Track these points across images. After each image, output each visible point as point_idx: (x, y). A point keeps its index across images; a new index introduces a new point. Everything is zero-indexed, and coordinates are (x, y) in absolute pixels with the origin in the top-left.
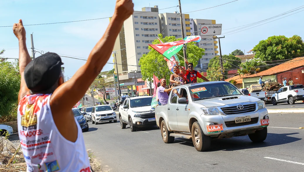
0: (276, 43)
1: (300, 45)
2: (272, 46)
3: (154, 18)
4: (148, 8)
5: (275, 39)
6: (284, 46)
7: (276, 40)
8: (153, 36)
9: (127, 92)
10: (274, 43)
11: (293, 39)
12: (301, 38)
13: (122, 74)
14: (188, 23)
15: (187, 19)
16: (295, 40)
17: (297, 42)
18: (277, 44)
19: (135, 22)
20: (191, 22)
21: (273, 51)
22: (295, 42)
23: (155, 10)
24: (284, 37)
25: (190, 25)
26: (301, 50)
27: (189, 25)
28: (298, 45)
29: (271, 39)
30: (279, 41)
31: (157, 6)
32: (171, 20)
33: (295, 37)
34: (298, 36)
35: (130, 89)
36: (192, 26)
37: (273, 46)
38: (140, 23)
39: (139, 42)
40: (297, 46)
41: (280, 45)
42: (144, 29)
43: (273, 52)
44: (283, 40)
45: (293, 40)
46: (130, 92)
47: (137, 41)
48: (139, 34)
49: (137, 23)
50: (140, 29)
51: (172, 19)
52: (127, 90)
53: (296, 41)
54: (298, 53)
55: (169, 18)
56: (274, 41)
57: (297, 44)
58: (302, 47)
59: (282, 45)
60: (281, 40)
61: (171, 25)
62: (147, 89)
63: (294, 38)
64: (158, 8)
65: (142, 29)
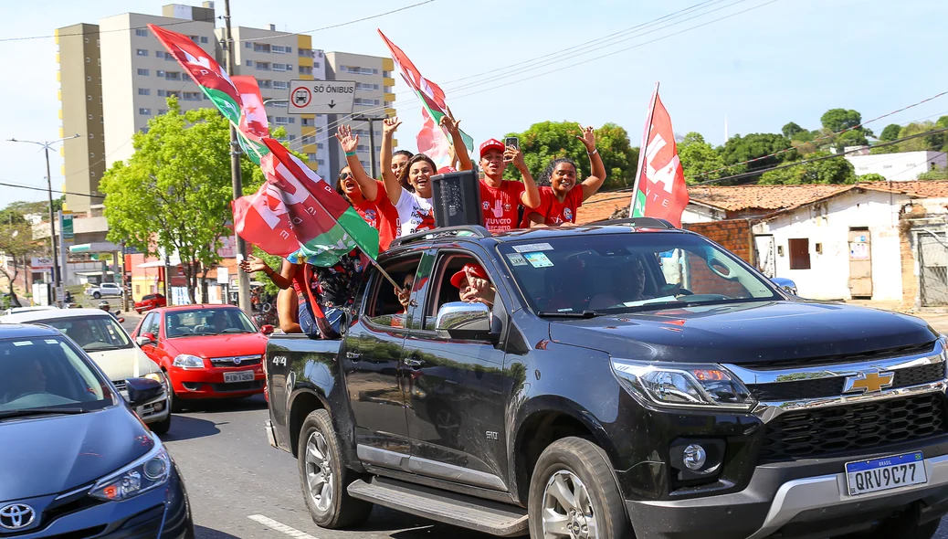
0: (548, 145)
1: (622, 155)
2: (538, 151)
3: (200, 39)
4: (183, 7)
5: (548, 131)
6: (575, 154)
7: (549, 135)
8: (193, 97)
9: (101, 273)
10: (545, 144)
11: (603, 136)
12: (626, 133)
13: (89, 212)
14: (306, 61)
15: (305, 51)
16: (609, 137)
17: (613, 145)
18: (553, 148)
19: (138, 50)
20: (317, 59)
21: (541, 167)
22: (606, 144)
23: (204, 15)
24: (575, 127)
25: (315, 70)
26: (623, 169)
27: (309, 69)
28: (617, 155)
29: (536, 129)
30: (560, 139)
31: (212, 4)
32: (255, 50)
33: (608, 129)
34: (619, 126)
35: (110, 263)
36: (319, 73)
37: (542, 153)
38: (152, 54)
39: (148, 113)
40: (614, 156)
41: (562, 150)
42: (167, 73)
43: (540, 169)
44: (571, 134)
45: (603, 139)
46: (109, 273)
47: (141, 111)
48: (148, 90)
49: (145, 53)
50: (153, 73)
51: (258, 47)
52: (100, 265)
53: (611, 141)
54: (615, 178)
55: (247, 45)
56: (546, 138)
57: (613, 150)
58: (627, 160)
59: (568, 150)
60: (566, 137)
61: (254, 65)
62: (159, 267)
63: (607, 131)
64: (215, 8)
65: (159, 74)
